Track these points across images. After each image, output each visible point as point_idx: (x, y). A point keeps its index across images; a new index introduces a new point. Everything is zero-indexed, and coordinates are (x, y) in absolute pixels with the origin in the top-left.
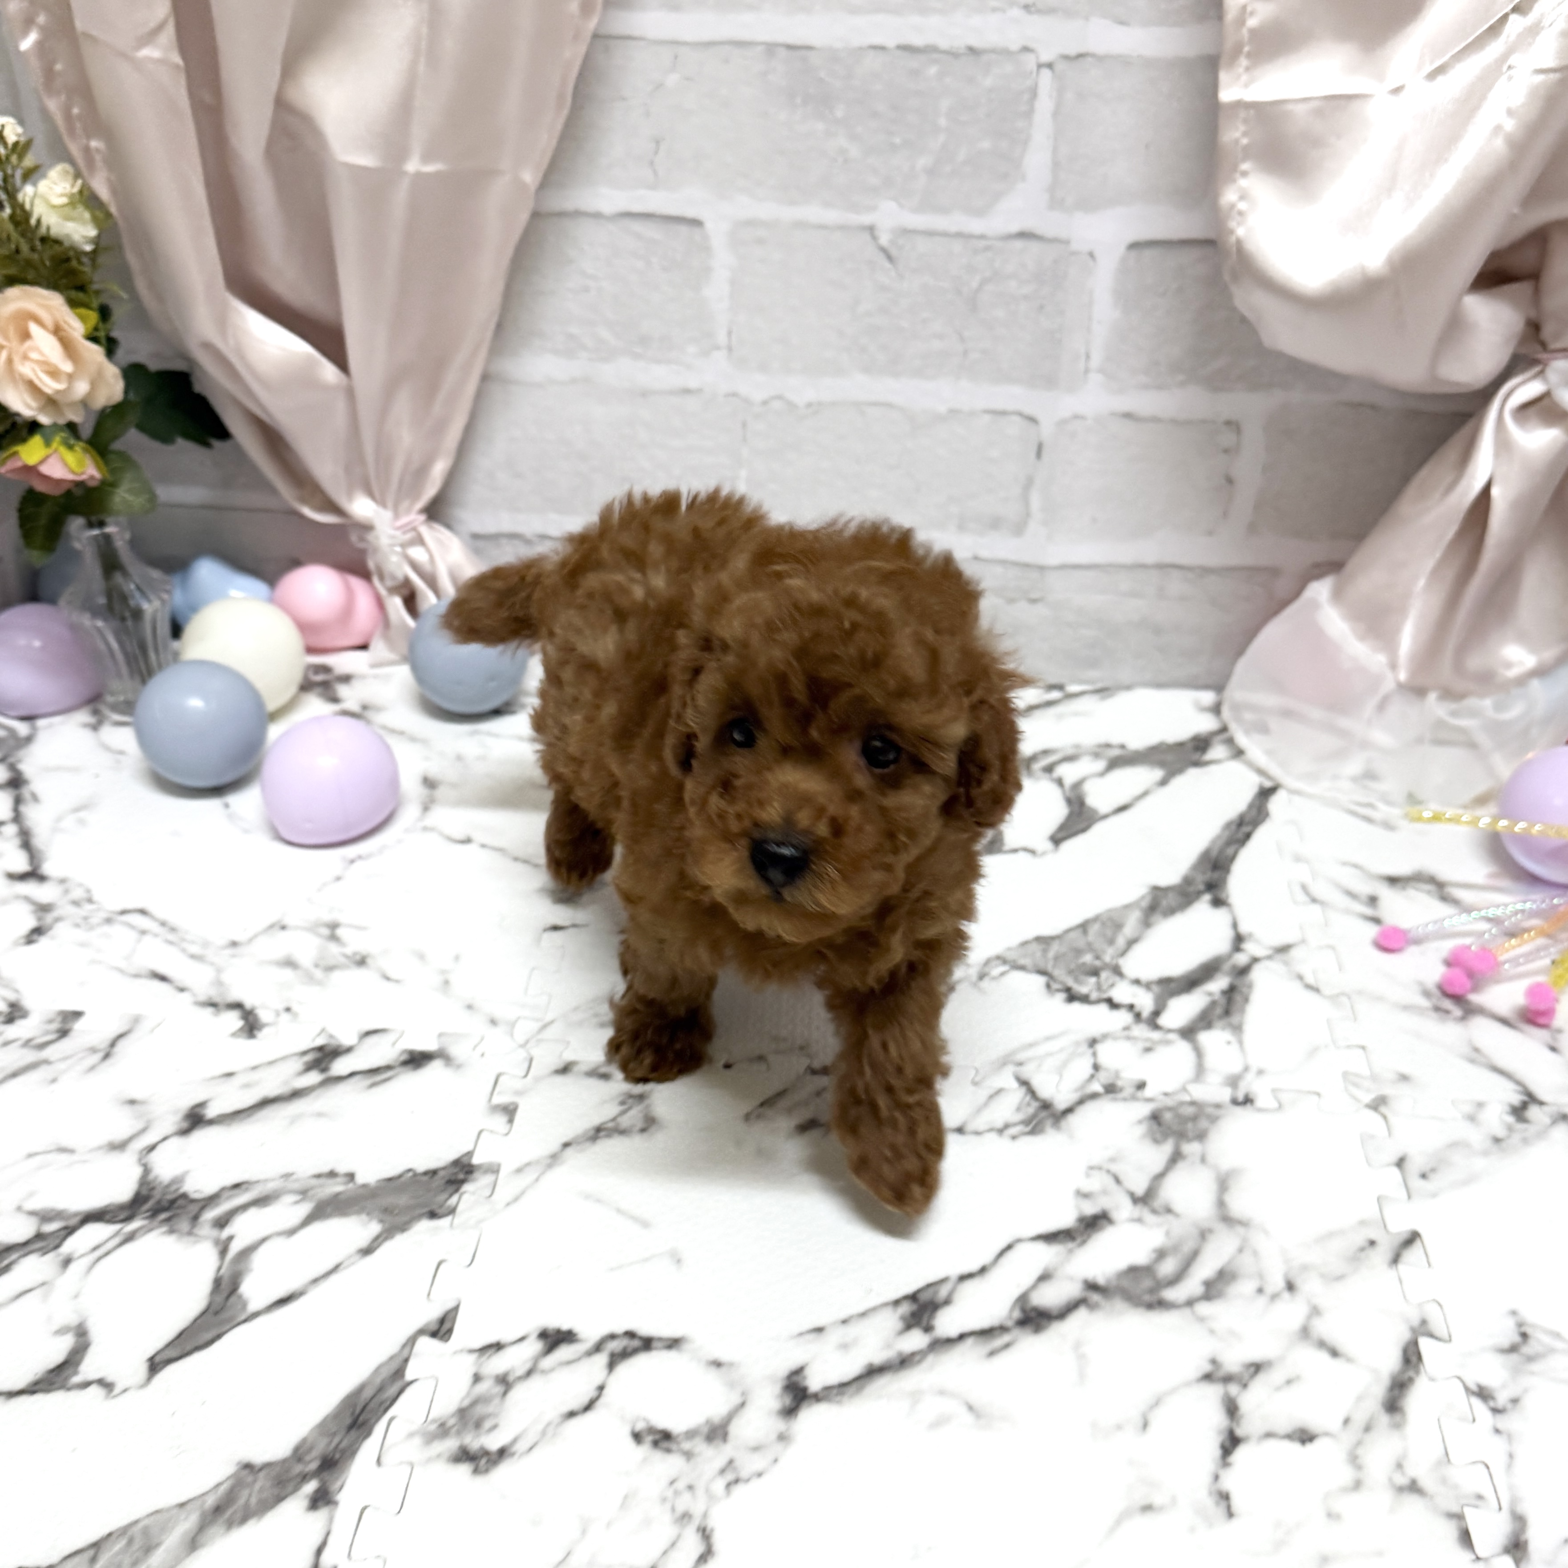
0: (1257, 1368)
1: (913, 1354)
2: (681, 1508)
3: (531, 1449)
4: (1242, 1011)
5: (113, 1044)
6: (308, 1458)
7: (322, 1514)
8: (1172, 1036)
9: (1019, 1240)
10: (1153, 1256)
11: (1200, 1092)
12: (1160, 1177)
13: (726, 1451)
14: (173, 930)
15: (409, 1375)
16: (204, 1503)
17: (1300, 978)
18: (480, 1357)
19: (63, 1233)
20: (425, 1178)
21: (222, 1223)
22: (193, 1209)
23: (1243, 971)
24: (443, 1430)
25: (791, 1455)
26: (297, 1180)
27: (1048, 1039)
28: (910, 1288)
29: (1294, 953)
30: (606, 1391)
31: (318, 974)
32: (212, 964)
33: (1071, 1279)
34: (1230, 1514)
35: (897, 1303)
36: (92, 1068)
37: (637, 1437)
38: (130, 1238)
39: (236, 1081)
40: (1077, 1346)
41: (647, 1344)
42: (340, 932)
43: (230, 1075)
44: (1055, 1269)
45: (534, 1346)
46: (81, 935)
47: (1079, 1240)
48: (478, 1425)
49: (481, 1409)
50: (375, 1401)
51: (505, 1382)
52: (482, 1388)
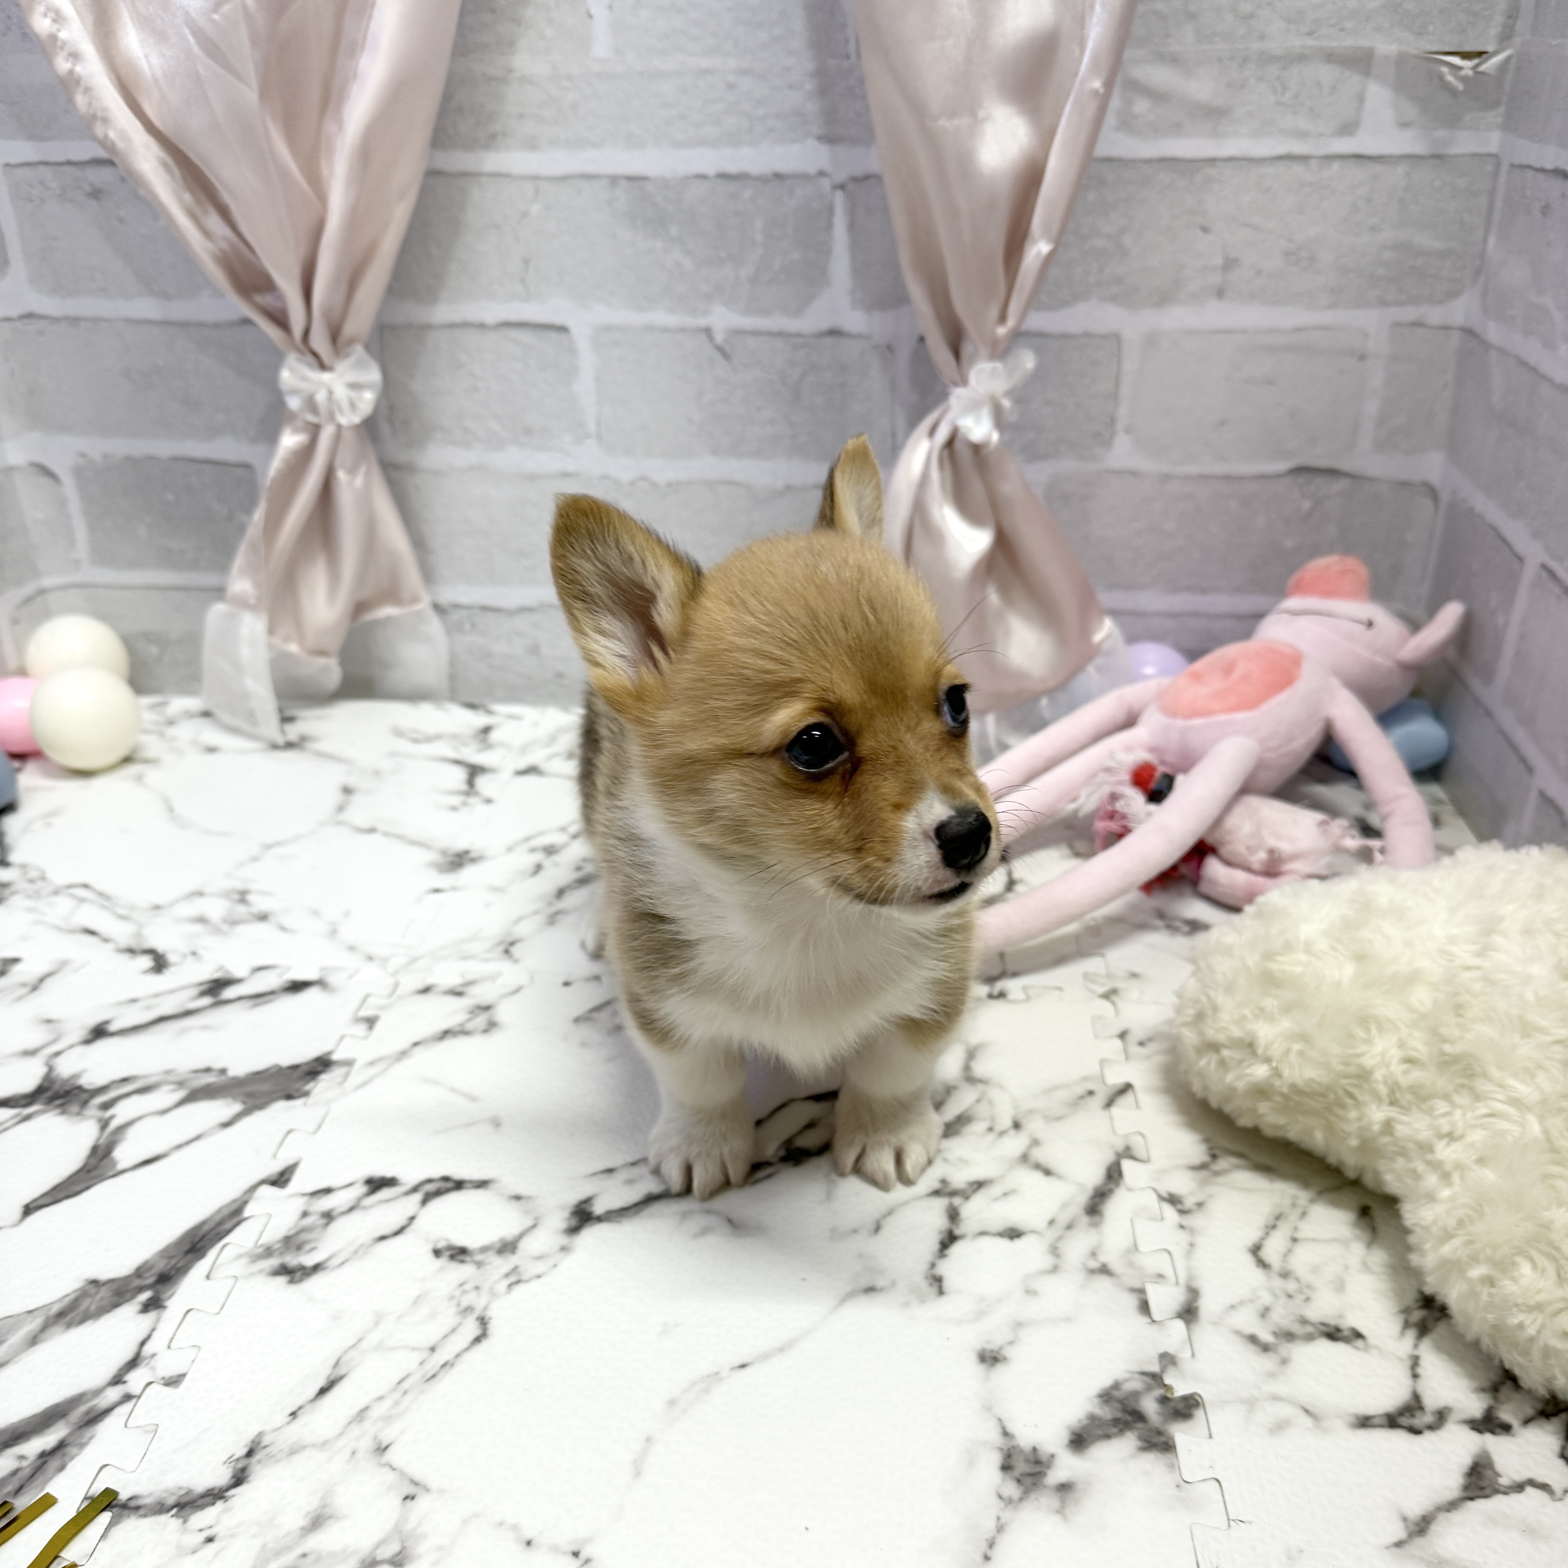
0: (979, 1185)
2: (465, 1303)
3: (343, 1263)
5: (41, 980)
6: (146, 1275)
7: (152, 1315)
9: (793, 1100)
13: (512, 1261)
14: (108, 898)
15: (247, 1212)
16: (50, 1310)
18: (309, 1199)
20: (289, 1071)
21: (106, 1106)
22: (85, 1096)
24: (268, 1252)
25: (569, 1263)
26: (177, 1074)
30: (416, 1221)
31: (225, 927)
32: (136, 922)
34: (941, 1292)
36: (20, 998)
37: (437, 1253)
38: (27, 1118)
39: (140, 1005)
41: (459, 1185)
42: (249, 897)
43: (135, 1000)
44: (820, 1120)
45: (361, 1189)
46: (30, 903)
48: (299, 1248)
49: (304, 1236)
50: (213, 1232)
51: (329, 1216)
52: (308, 1221)
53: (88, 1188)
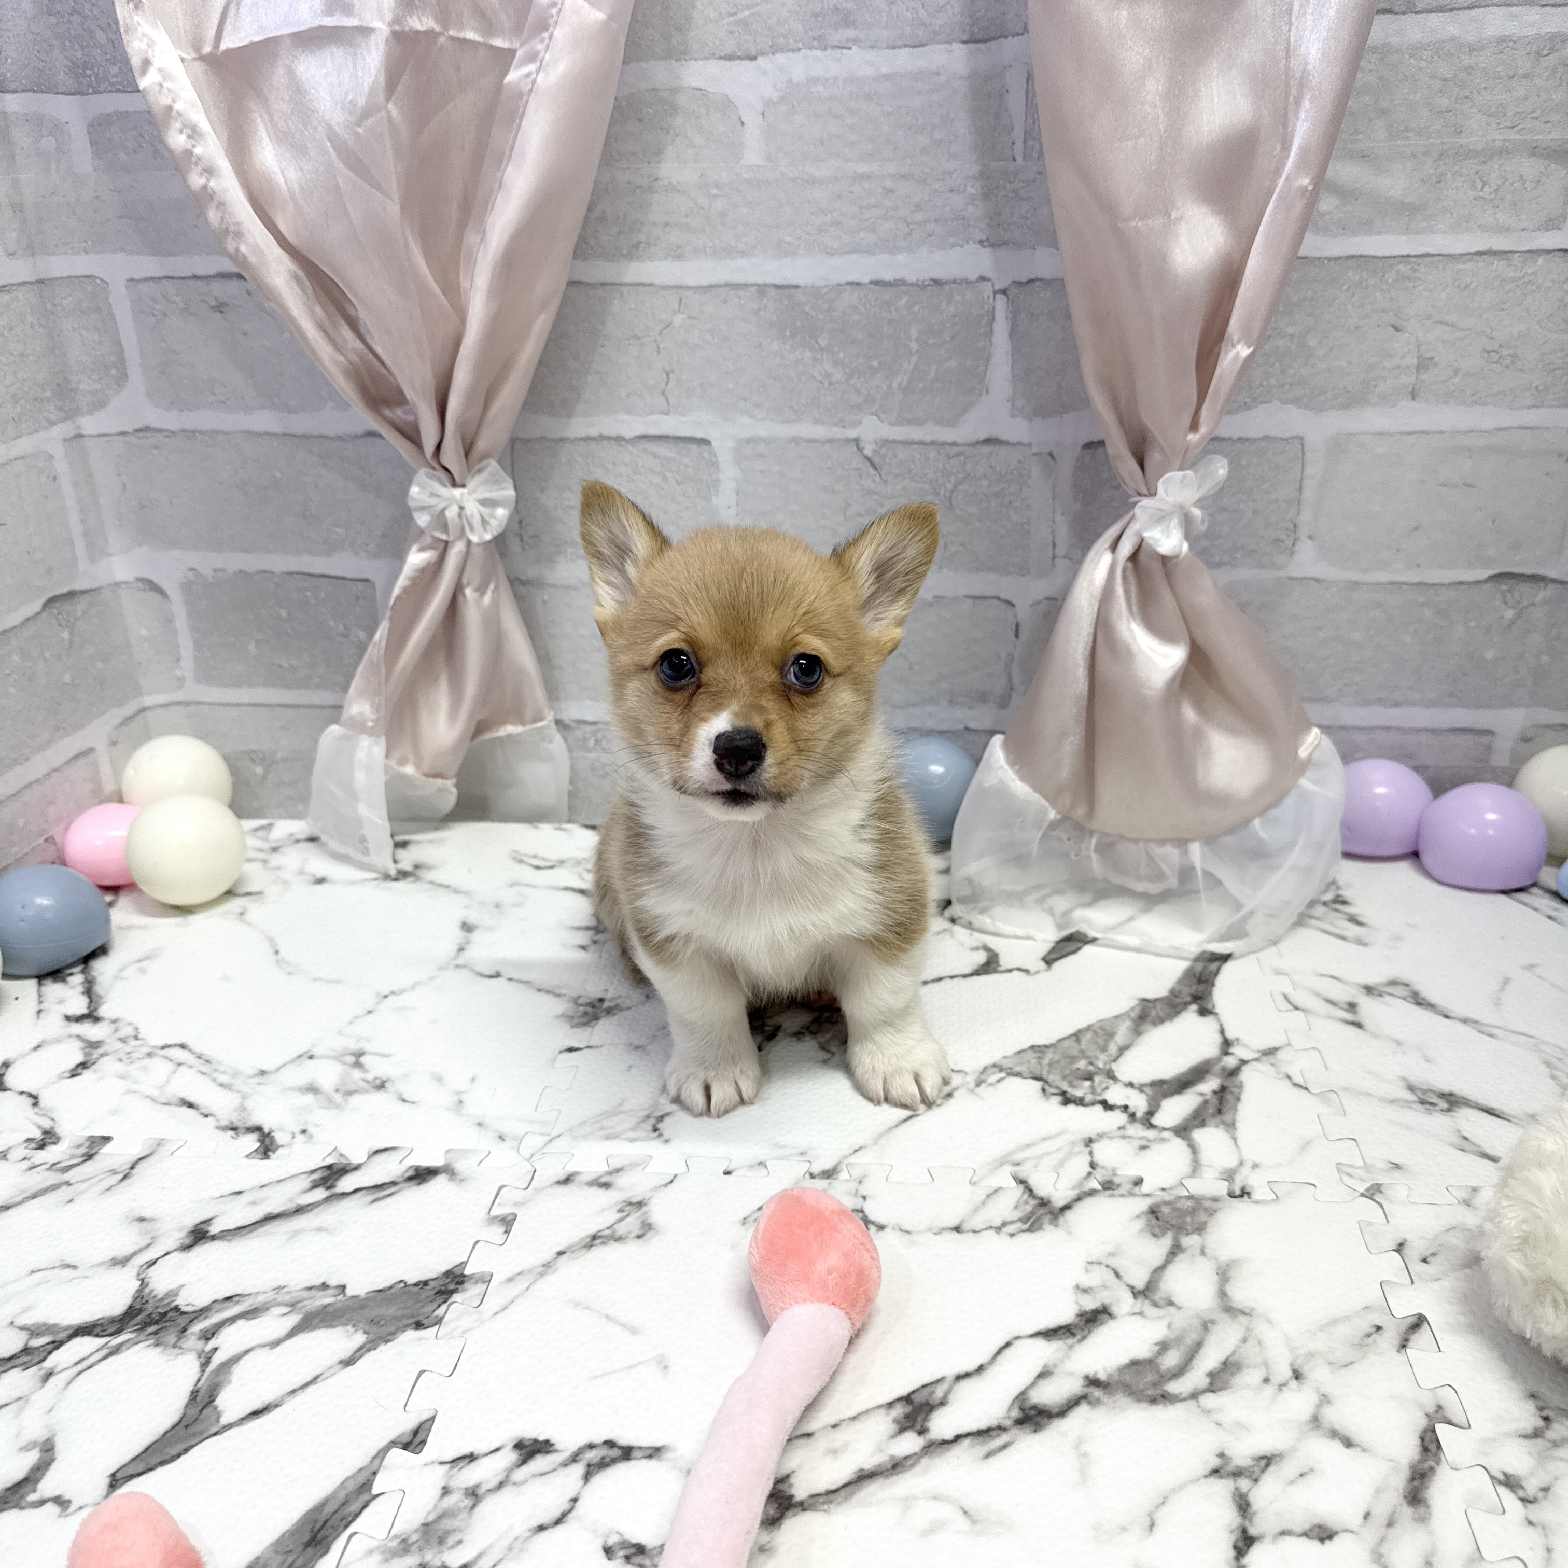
0: (1268, 1461)
1: (906, 1458)
4: (1236, 1110)
5: (132, 1168)
8: (1166, 1134)
9: (1018, 1338)
10: (1156, 1348)
11: (1196, 1187)
12: (1160, 1270)
14: (208, 1061)
15: (377, 1488)
17: (1289, 1077)
18: (452, 1468)
19: (50, 1347)
20: (416, 1289)
21: (208, 1335)
22: (182, 1321)
23: (1234, 1073)
24: (404, 1546)
26: (289, 1292)
27: (1044, 1139)
28: (903, 1390)
29: (1280, 1055)
30: (580, 1504)
31: (338, 1098)
32: (239, 1091)
33: (1071, 1374)
35: (890, 1405)
36: (109, 1189)
37: (608, 1551)
38: (116, 1350)
39: (244, 1199)
40: (1079, 1443)
41: (627, 1453)
42: (363, 1060)
43: (239, 1193)
44: (1055, 1366)
45: (509, 1458)
46: (121, 1068)
47: (1079, 1337)
48: (441, 1541)
49: (447, 1524)
50: (336, 1516)
51: (474, 1494)
52: (450, 1501)
53: (186, 1451)
